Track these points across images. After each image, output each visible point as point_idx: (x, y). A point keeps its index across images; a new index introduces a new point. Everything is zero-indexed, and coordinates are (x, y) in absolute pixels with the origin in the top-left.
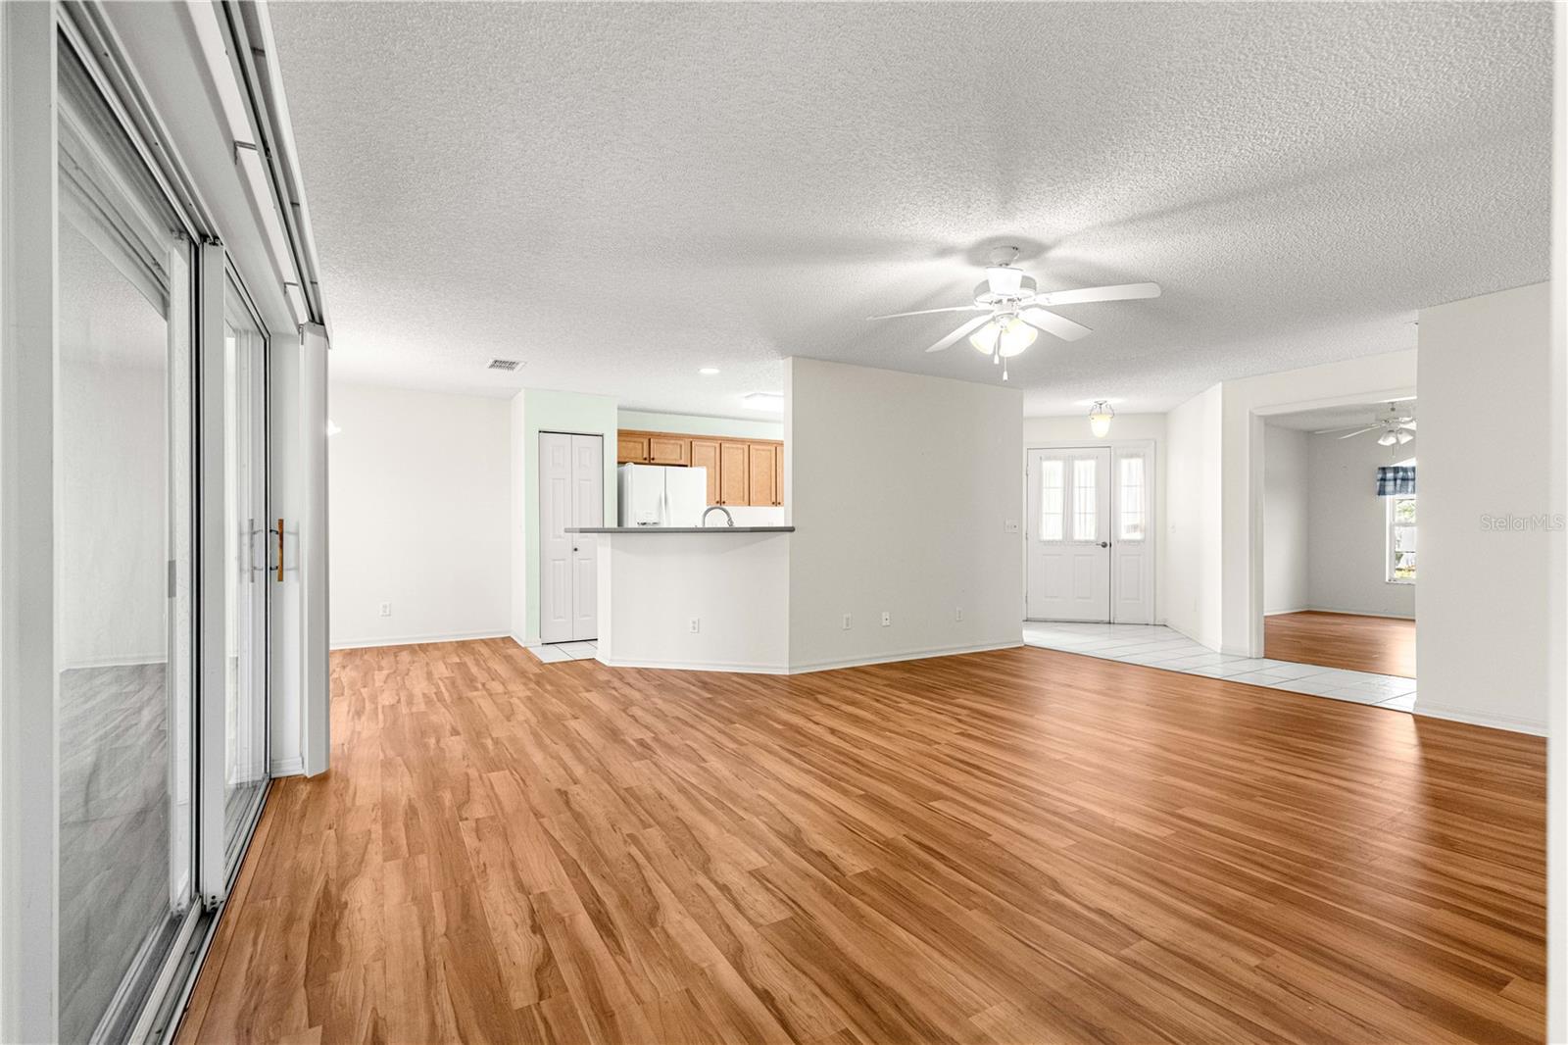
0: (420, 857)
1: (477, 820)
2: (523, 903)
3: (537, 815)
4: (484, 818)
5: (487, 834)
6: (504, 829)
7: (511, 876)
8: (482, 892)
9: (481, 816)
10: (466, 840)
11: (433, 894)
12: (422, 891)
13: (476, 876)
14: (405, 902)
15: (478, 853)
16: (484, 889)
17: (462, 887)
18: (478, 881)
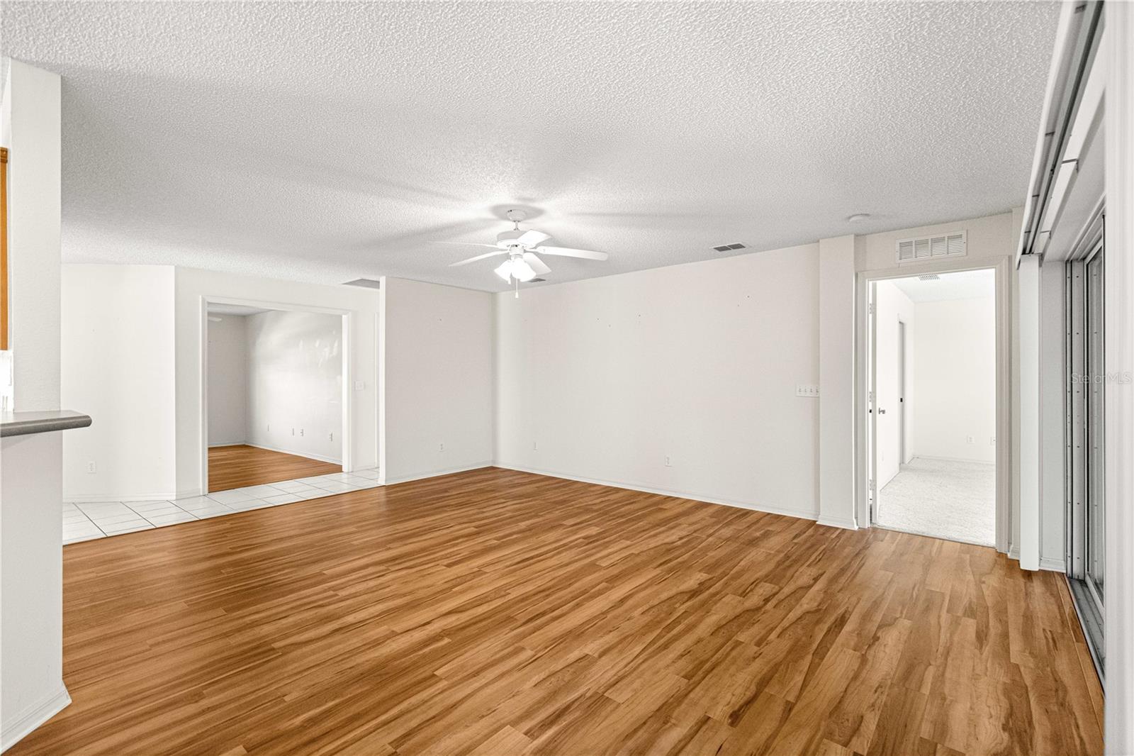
0: (926, 737)
1: (846, 745)
2: (872, 652)
3: (789, 707)
4: (838, 742)
5: (851, 720)
6: (831, 714)
7: (865, 671)
8: (892, 673)
9: (840, 747)
10: (873, 727)
11: (928, 693)
12: (936, 701)
13: (887, 687)
14: (952, 701)
15: (873, 705)
16: (889, 674)
17: (904, 686)
18: (889, 682)
